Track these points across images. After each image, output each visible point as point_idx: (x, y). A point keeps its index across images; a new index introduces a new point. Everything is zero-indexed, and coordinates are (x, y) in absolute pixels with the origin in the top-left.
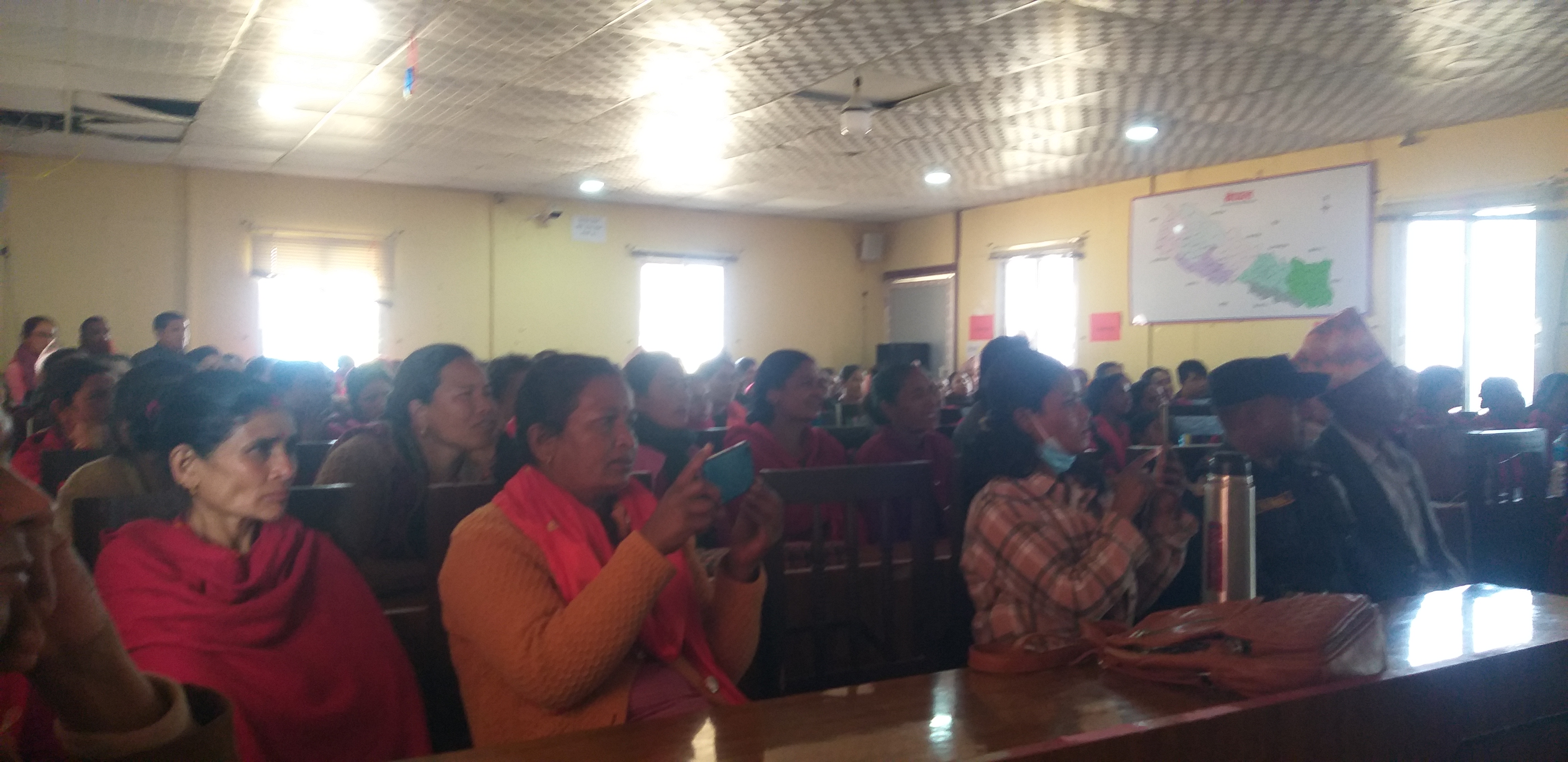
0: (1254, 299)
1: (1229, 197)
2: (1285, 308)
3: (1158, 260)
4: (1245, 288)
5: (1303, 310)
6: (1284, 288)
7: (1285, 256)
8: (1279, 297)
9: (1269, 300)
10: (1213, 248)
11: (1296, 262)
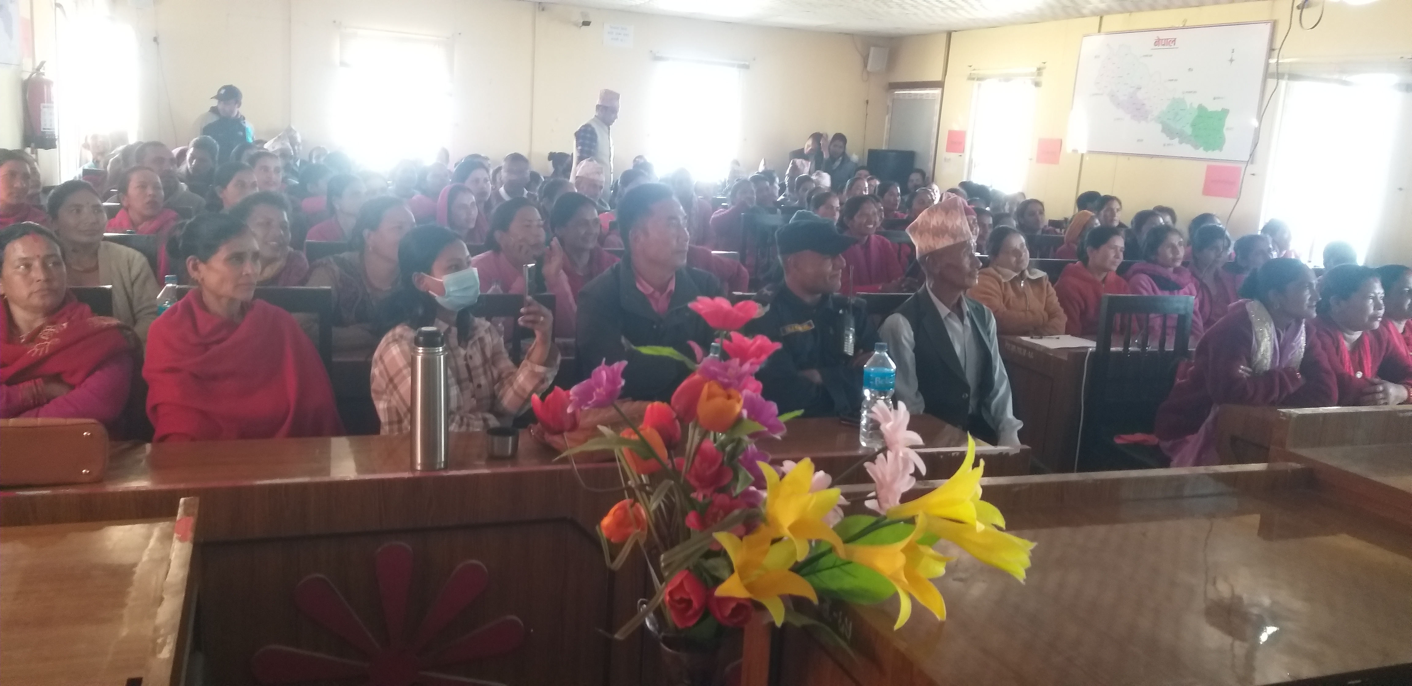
0: (1164, 139)
1: (1158, 42)
2: (1187, 150)
3: (1096, 94)
4: (1160, 127)
5: (1201, 153)
6: (1188, 130)
7: (1193, 101)
8: (1183, 138)
9: (1176, 140)
10: (1139, 88)
11: (1201, 108)
